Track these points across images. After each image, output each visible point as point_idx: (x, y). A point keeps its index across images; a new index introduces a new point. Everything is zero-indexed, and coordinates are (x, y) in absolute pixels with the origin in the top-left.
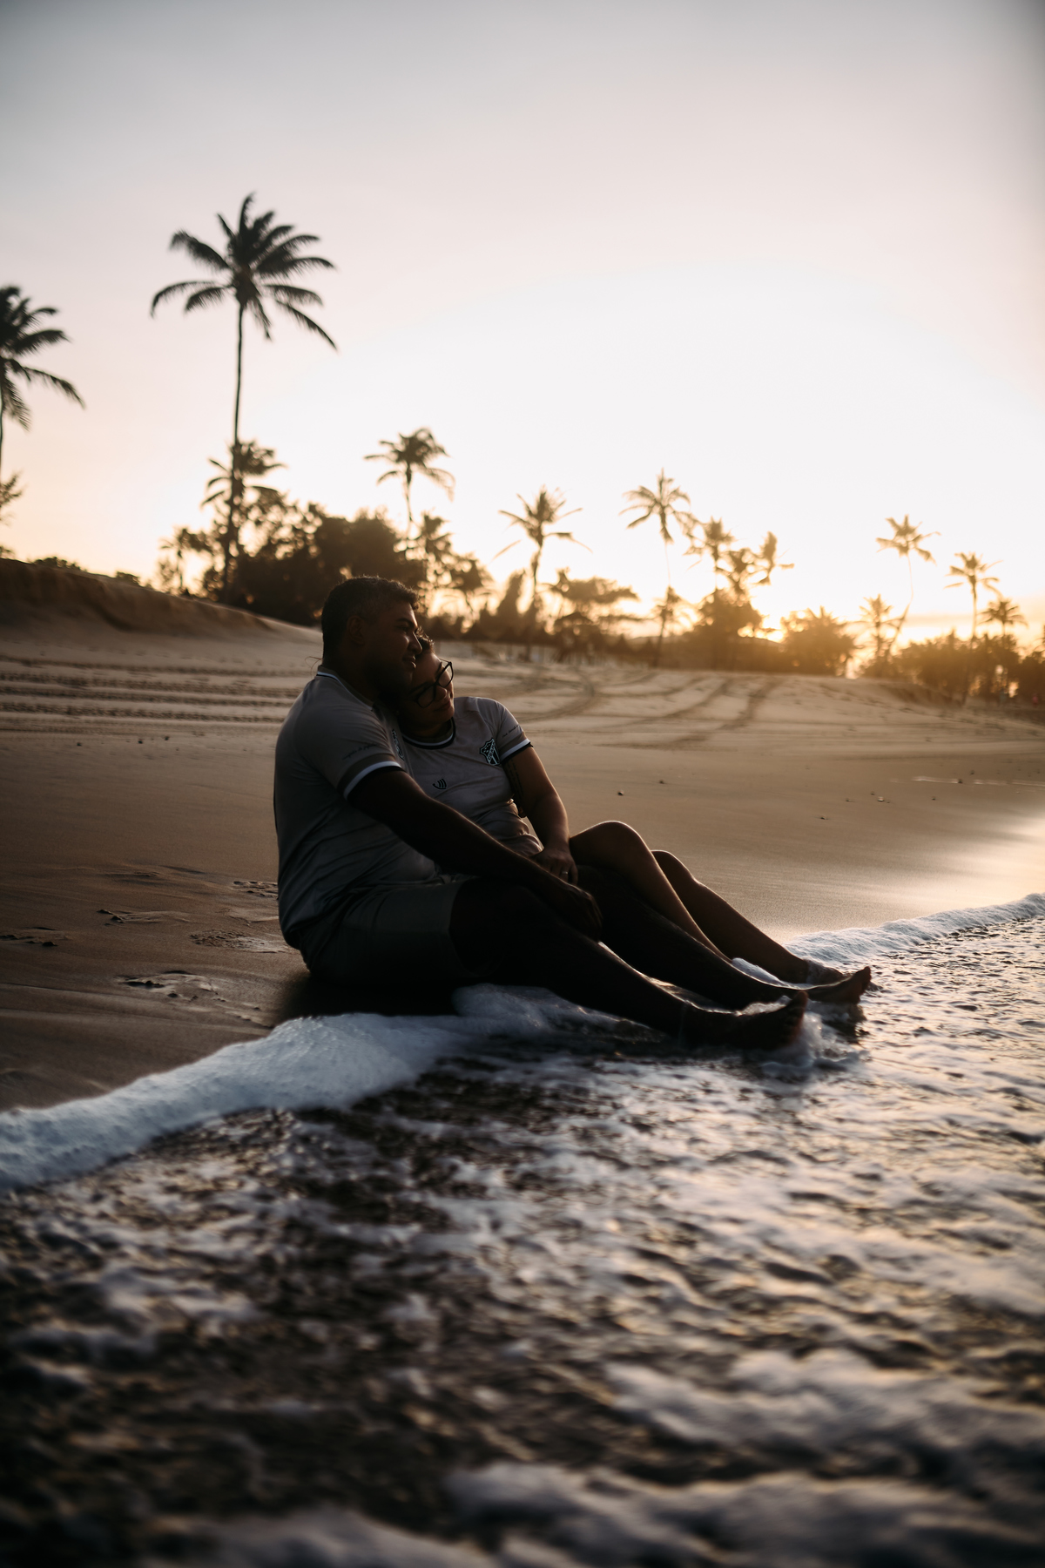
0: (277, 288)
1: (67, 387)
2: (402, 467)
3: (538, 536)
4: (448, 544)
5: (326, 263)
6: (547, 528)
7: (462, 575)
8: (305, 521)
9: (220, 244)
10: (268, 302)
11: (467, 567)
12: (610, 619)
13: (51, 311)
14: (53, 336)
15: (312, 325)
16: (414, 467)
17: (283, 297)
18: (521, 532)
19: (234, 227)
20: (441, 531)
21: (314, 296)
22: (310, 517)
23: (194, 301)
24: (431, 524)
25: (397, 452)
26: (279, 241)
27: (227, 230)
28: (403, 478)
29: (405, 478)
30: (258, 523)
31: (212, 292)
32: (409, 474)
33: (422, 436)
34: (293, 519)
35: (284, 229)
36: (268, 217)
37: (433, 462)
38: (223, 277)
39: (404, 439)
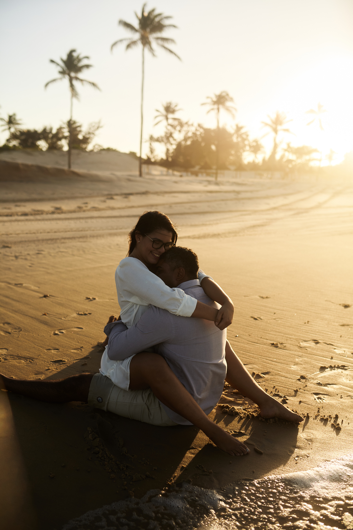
0: (157, 38)
1: (94, 84)
2: (216, 107)
3: (276, 131)
4: (247, 136)
5: (174, 26)
6: (279, 128)
7: (253, 146)
8: (196, 130)
9: (136, 24)
10: (154, 44)
11: (254, 144)
12: (310, 160)
13: (87, 57)
14: (87, 66)
15: (171, 51)
16: (221, 107)
17: (160, 42)
18: (269, 130)
19: (140, 15)
20: (243, 131)
21: (172, 41)
22: (198, 128)
23: (128, 46)
24: (238, 129)
25: (213, 101)
26: (157, 19)
27: (137, 17)
28: (216, 111)
29: (217, 111)
30: (180, 131)
31: (134, 43)
32: (218, 109)
33: (224, 94)
34: (193, 129)
35: (159, 15)
36: (153, 10)
37: (228, 104)
38: (136, 36)
39: (216, 96)
